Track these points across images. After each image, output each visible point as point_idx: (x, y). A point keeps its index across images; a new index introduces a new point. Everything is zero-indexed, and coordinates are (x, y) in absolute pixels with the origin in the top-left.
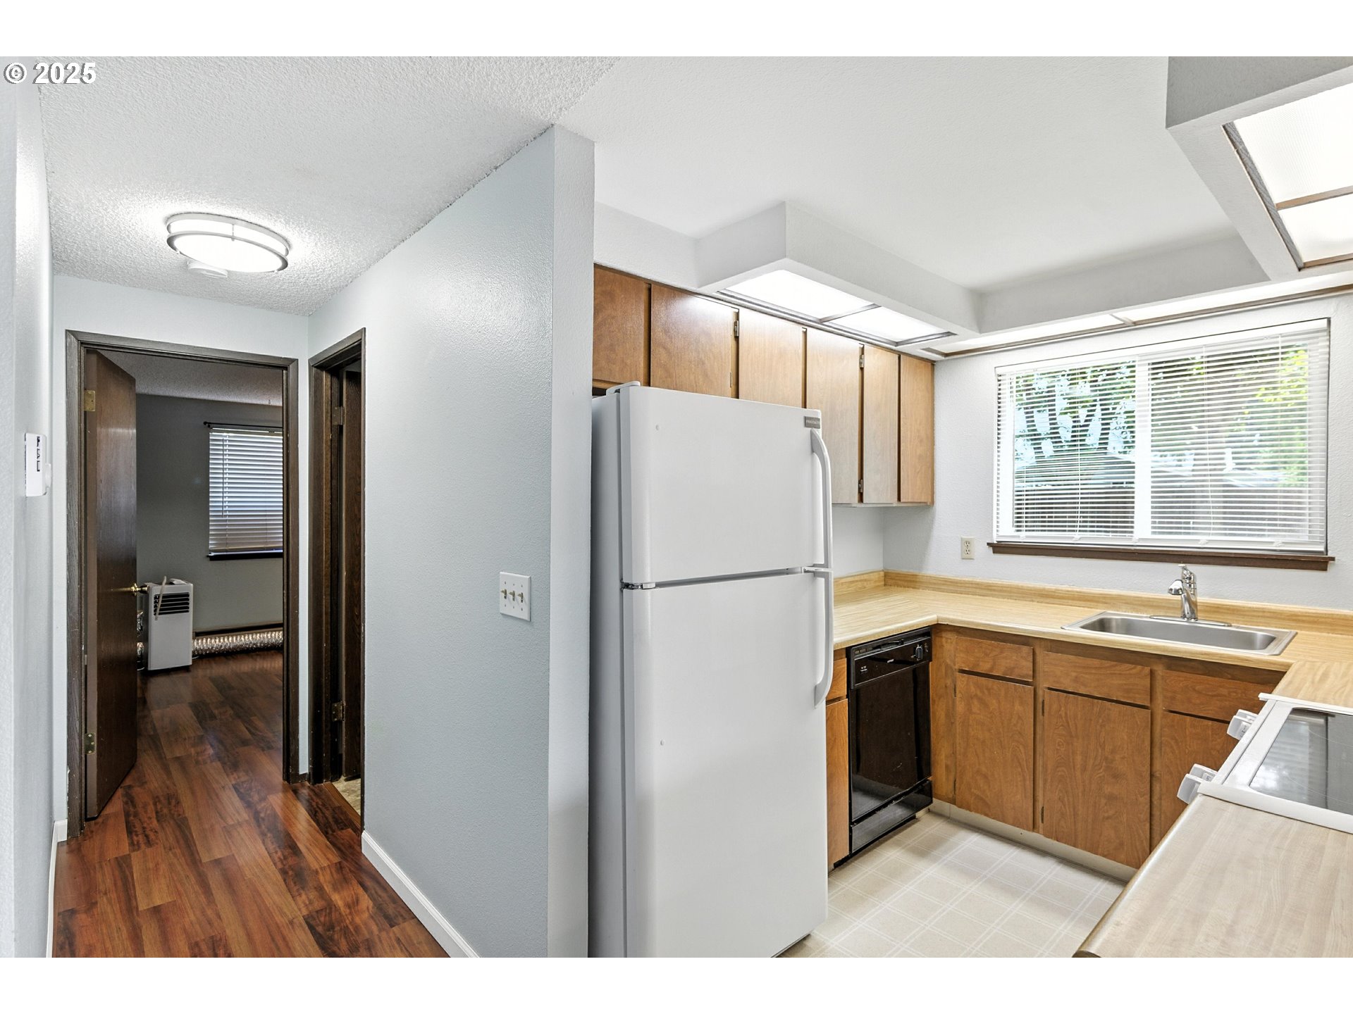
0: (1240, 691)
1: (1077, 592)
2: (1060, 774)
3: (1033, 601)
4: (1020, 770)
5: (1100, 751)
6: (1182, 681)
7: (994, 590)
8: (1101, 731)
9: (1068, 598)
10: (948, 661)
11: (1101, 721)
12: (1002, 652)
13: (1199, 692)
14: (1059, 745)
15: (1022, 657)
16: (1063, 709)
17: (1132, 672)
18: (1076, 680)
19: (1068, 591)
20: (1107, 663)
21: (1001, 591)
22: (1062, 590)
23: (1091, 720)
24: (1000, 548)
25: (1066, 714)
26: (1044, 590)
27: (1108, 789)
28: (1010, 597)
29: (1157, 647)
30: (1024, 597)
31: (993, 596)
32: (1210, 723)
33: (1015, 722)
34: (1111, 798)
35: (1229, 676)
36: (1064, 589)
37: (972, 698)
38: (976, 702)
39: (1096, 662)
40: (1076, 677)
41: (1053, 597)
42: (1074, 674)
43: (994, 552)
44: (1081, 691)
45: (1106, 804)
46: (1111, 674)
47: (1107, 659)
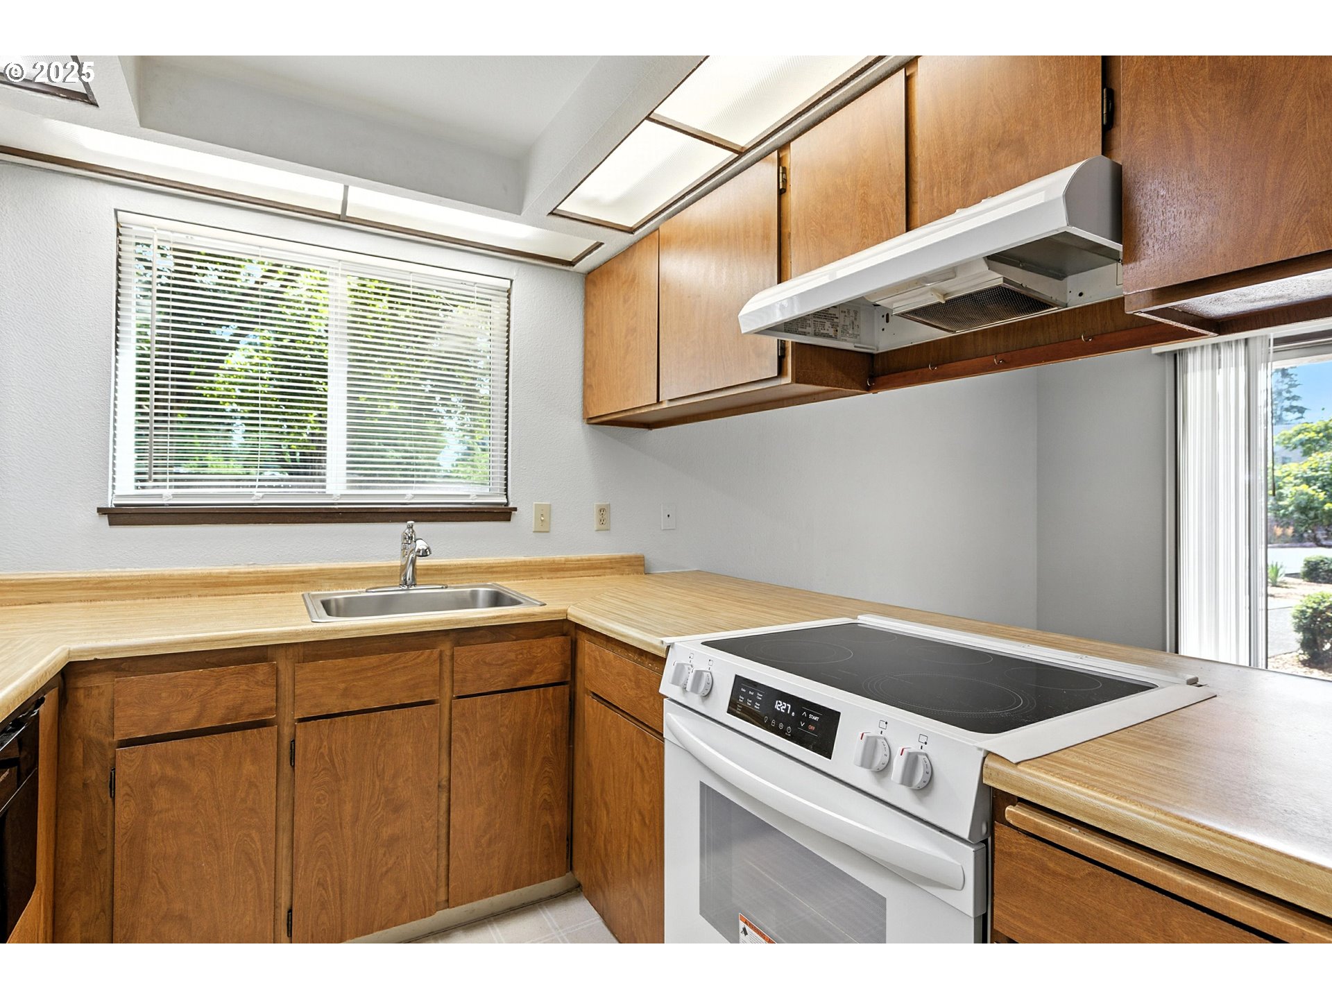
0: (525, 651)
1: (264, 572)
2: (319, 844)
3: (190, 596)
4: (251, 872)
5: (377, 783)
6: (472, 656)
7: (115, 588)
8: (380, 755)
9: (250, 583)
10: (93, 733)
11: (379, 741)
12: (219, 684)
13: (490, 664)
14: (319, 801)
15: (257, 683)
16: (325, 743)
17: (418, 661)
18: (346, 693)
19: (249, 573)
20: (387, 657)
21: (127, 588)
22: (240, 573)
23: (366, 745)
24: (119, 516)
25: (330, 749)
26: (210, 575)
27: (386, 832)
28: (149, 596)
29: (449, 621)
30: (173, 592)
31: (112, 598)
32: (499, 696)
33: (243, 795)
34: (393, 840)
35: (514, 637)
36: (242, 570)
37: (152, 786)
38: (162, 791)
39: (373, 660)
40: (346, 689)
41: (224, 585)
42: (342, 686)
43: (111, 524)
44: (355, 706)
45: (384, 855)
46: (394, 670)
47: (387, 651)
